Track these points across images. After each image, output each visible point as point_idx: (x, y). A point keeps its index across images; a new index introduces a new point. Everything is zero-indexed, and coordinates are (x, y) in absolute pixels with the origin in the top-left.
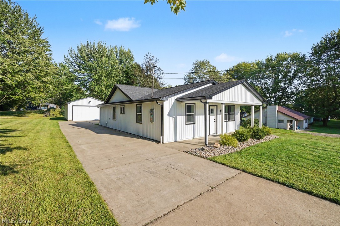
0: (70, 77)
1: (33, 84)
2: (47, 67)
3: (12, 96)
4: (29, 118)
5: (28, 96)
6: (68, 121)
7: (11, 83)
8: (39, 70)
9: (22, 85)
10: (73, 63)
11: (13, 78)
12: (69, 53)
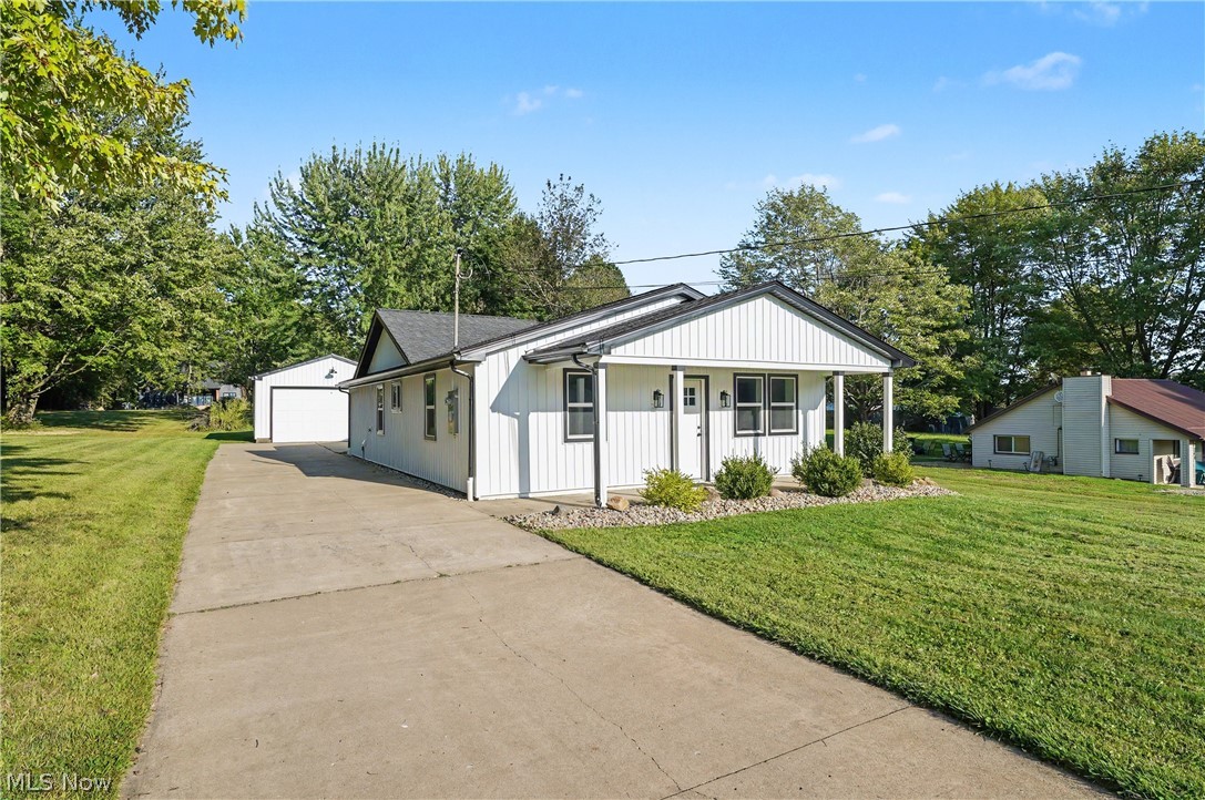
0: (276, 281)
1: (148, 313)
2: (196, 249)
3: (83, 358)
4: (139, 432)
5: (135, 354)
6: (255, 441)
7: (79, 312)
8: (168, 261)
9: (113, 317)
10: (285, 231)
11: (87, 292)
12: (273, 195)
